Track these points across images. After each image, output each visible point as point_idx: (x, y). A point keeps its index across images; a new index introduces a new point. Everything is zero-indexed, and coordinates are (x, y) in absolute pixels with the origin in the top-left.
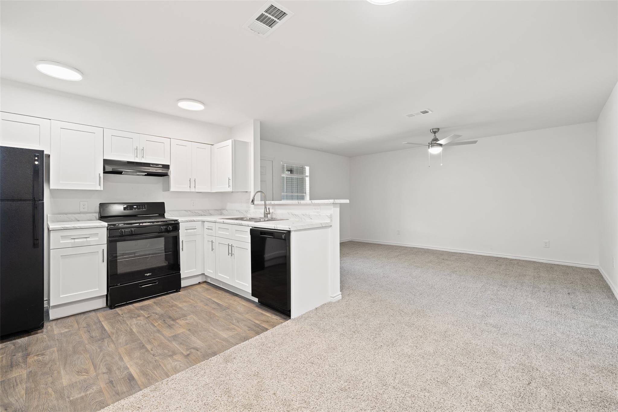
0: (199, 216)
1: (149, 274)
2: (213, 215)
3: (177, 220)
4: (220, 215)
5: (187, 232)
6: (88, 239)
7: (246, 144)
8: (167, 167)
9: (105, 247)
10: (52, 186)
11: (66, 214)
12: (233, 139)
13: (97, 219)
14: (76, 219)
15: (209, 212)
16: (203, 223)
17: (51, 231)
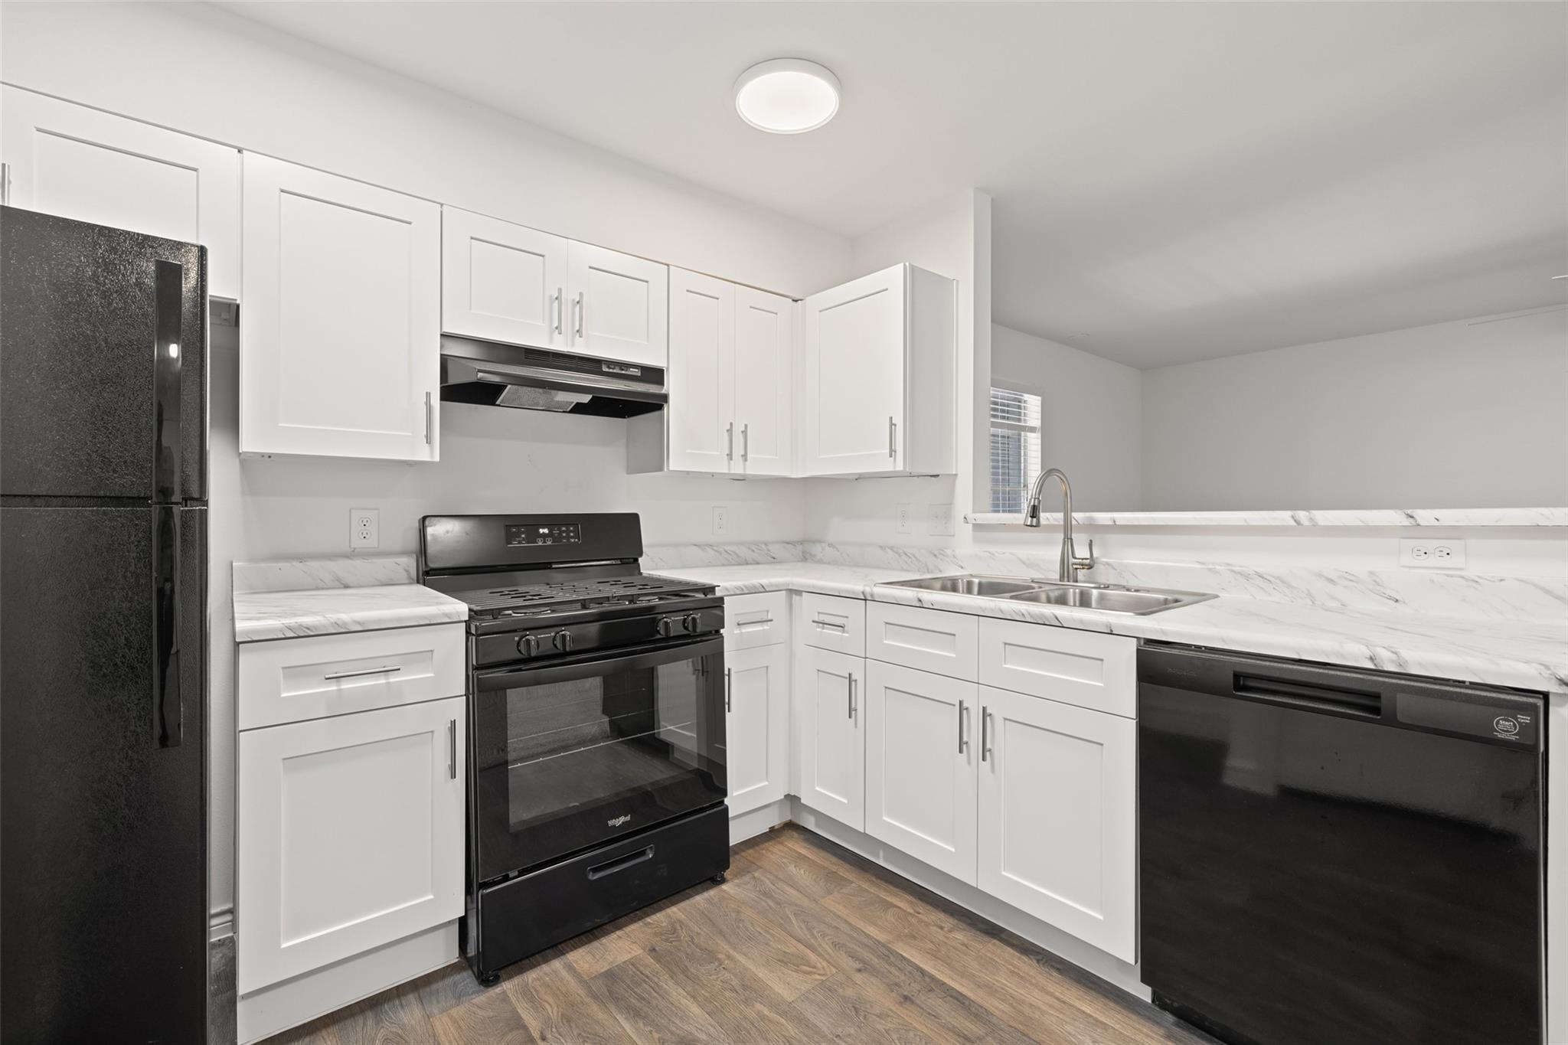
0: (739, 564)
1: (622, 819)
2: (781, 562)
3: (712, 589)
4: (802, 561)
5: (742, 633)
6: (394, 679)
7: (942, 283)
8: (655, 375)
9: (457, 710)
10: (249, 443)
11: (301, 558)
12: (907, 264)
13: (413, 579)
14: (339, 580)
15: (768, 550)
16: (791, 598)
17: (240, 645)
